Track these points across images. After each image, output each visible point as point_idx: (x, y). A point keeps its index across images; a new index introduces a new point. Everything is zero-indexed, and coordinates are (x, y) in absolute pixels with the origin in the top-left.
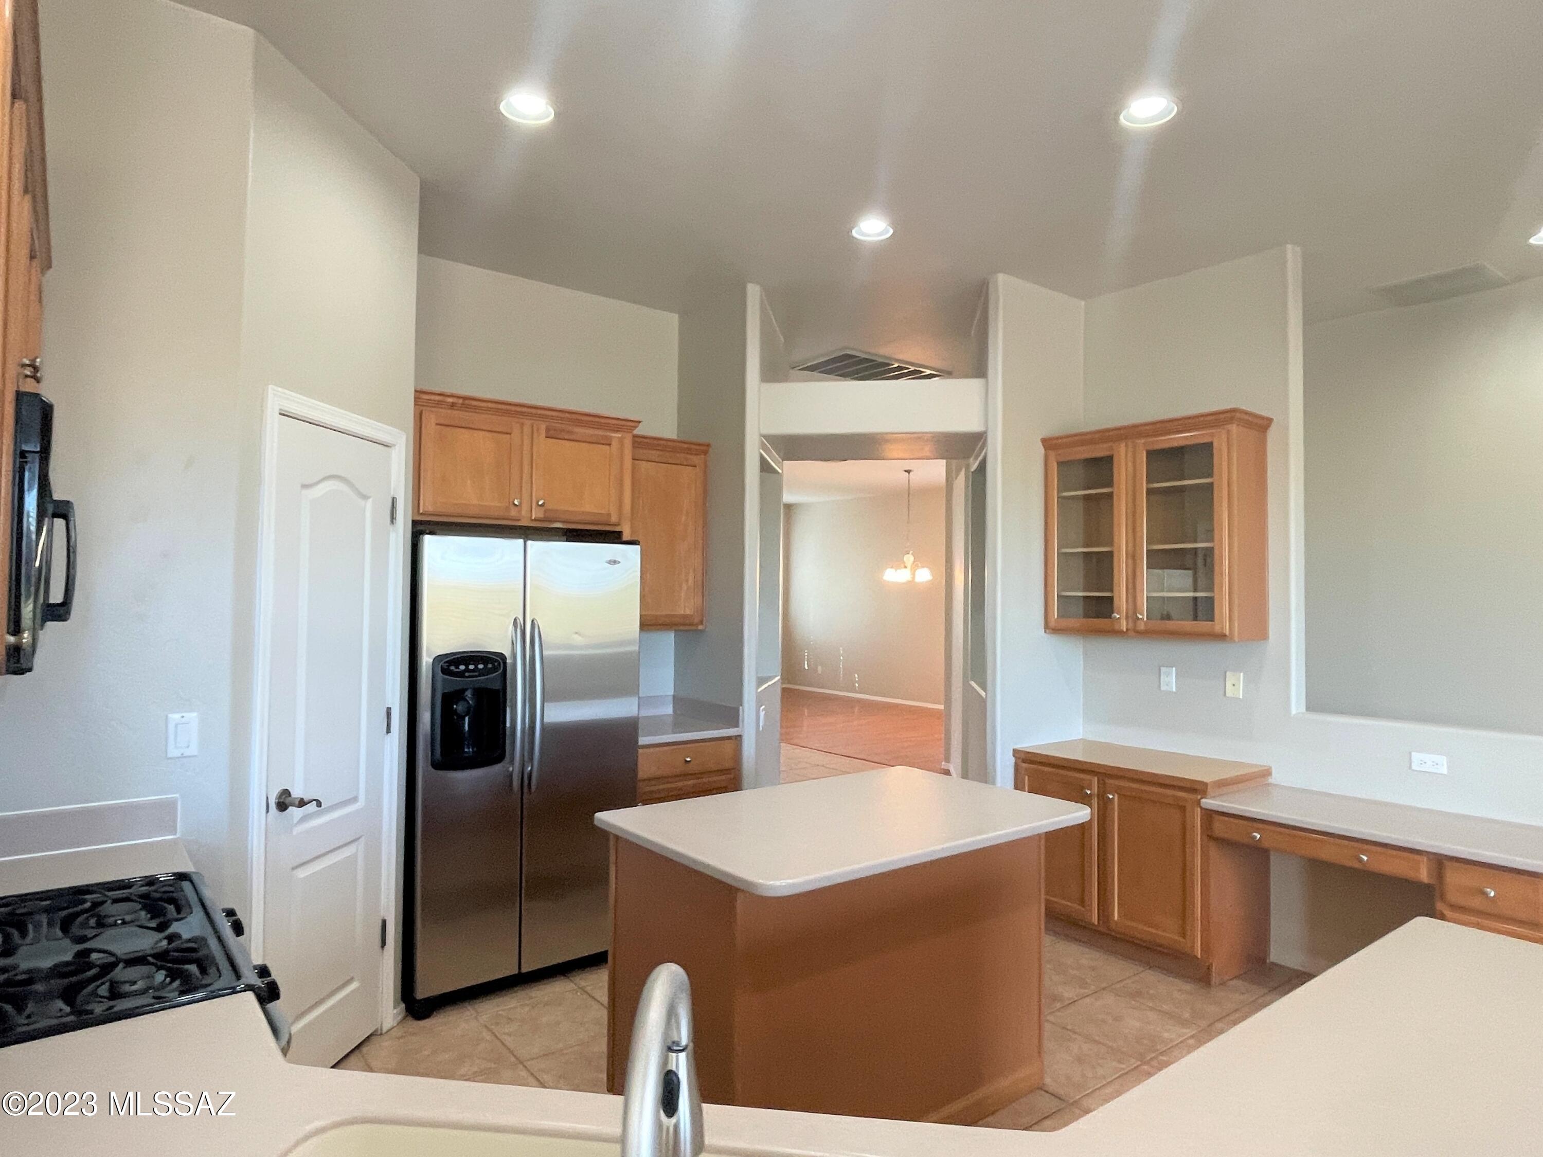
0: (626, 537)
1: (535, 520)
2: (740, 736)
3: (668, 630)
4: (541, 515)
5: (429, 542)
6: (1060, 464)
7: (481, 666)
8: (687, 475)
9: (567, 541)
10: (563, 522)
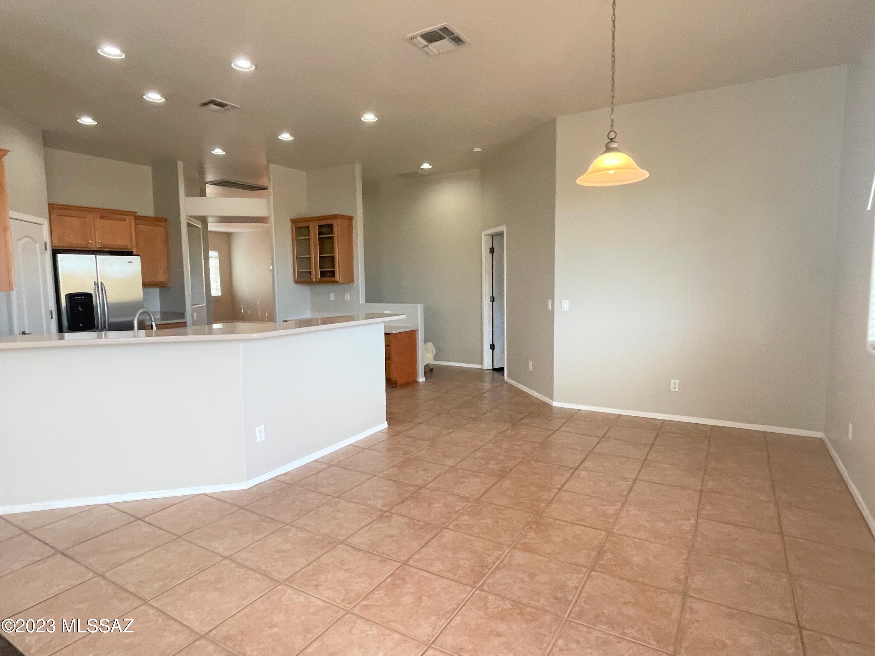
0: (134, 253)
1: (98, 248)
2: (186, 322)
3: (156, 287)
4: (100, 246)
5: (60, 256)
6: (296, 228)
7: (83, 297)
8: (159, 230)
9: (110, 255)
10: (110, 248)
